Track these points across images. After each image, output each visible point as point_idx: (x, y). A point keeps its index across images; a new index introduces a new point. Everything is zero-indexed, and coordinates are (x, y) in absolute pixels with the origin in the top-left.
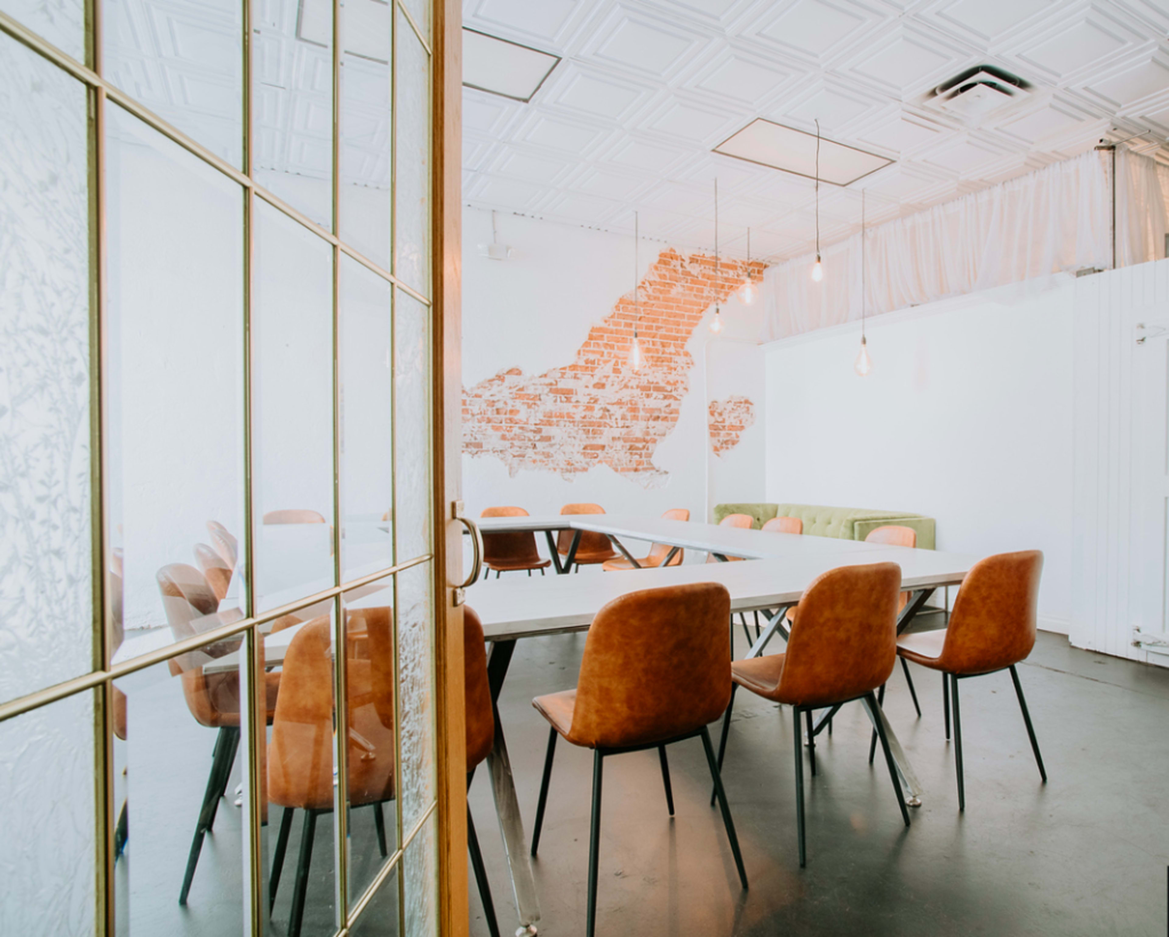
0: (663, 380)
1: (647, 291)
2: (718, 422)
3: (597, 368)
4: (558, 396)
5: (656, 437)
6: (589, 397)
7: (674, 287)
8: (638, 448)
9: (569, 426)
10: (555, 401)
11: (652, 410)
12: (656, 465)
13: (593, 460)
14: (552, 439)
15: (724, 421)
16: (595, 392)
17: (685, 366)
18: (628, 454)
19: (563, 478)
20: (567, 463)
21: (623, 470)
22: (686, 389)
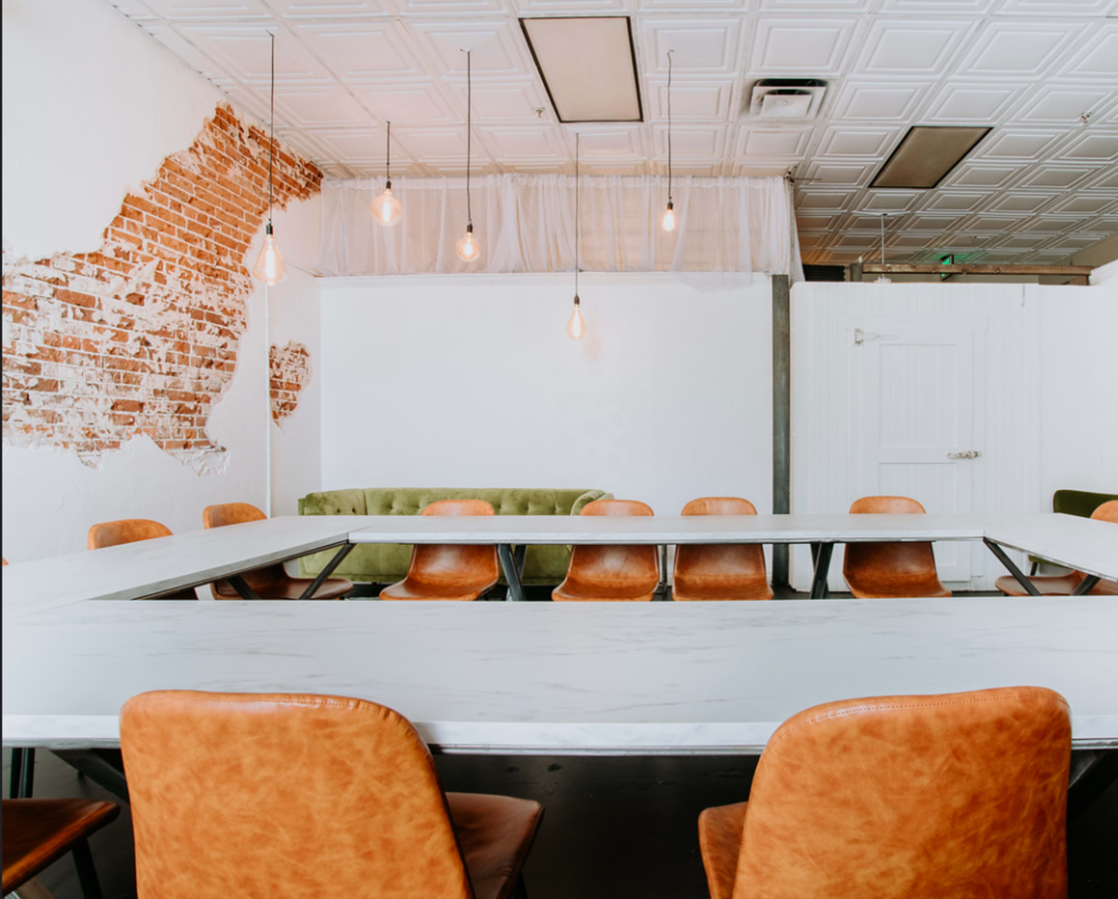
0: (219, 307)
1: (201, 161)
2: (275, 376)
3: (134, 267)
4: (70, 306)
5: (210, 394)
6: (119, 316)
7: (231, 165)
8: (188, 411)
9: (88, 365)
10: (64, 315)
11: (204, 351)
12: (212, 437)
13: (127, 427)
14: (59, 385)
15: (280, 377)
16: (129, 308)
17: (244, 290)
18: (175, 419)
19: (82, 462)
20: (87, 432)
21: (170, 445)
22: (244, 323)
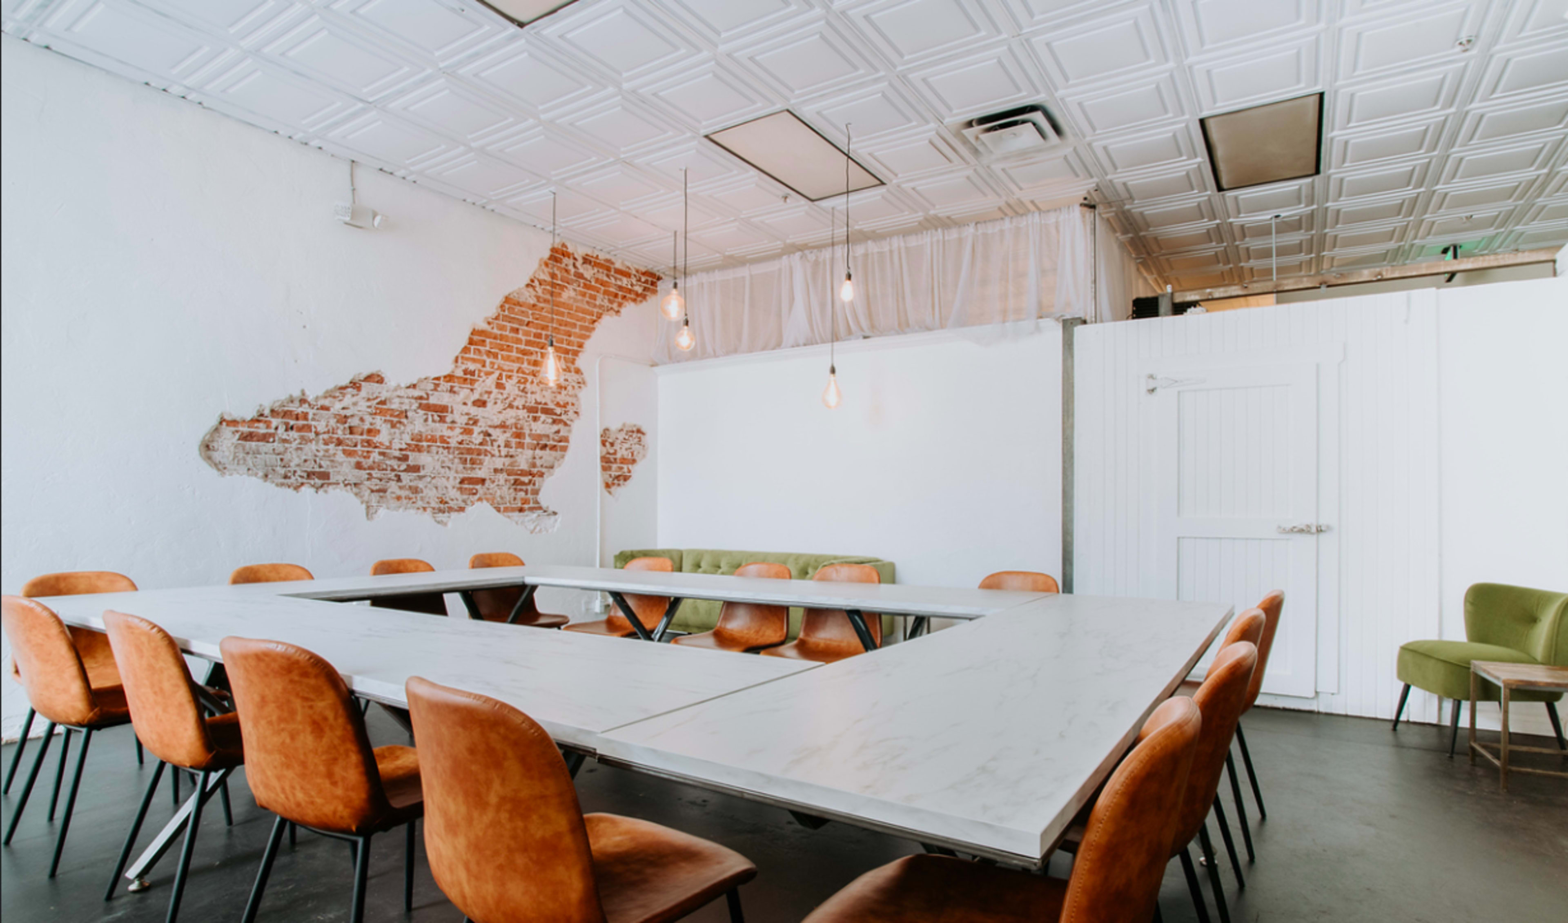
0: (552, 401)
1: (537, 292)
2: (609, 453)
3: (478, 380)
4: (430, 413)
5: (544, 470)
6: (467, 417)
7: (565, 289)
8: (523, 483)
9: (442, 453)
10: (426, 420)
11: (539, 437)
12: (544, 504)
13: (471, 496)
14: (421, 468)
15: (615, 453)
16: (475, 411)
17: (576, 386)
18: (512, 490)
19: (436, 521)
20: (440, 500)
21: (506, 510)
22: (576, 413)
